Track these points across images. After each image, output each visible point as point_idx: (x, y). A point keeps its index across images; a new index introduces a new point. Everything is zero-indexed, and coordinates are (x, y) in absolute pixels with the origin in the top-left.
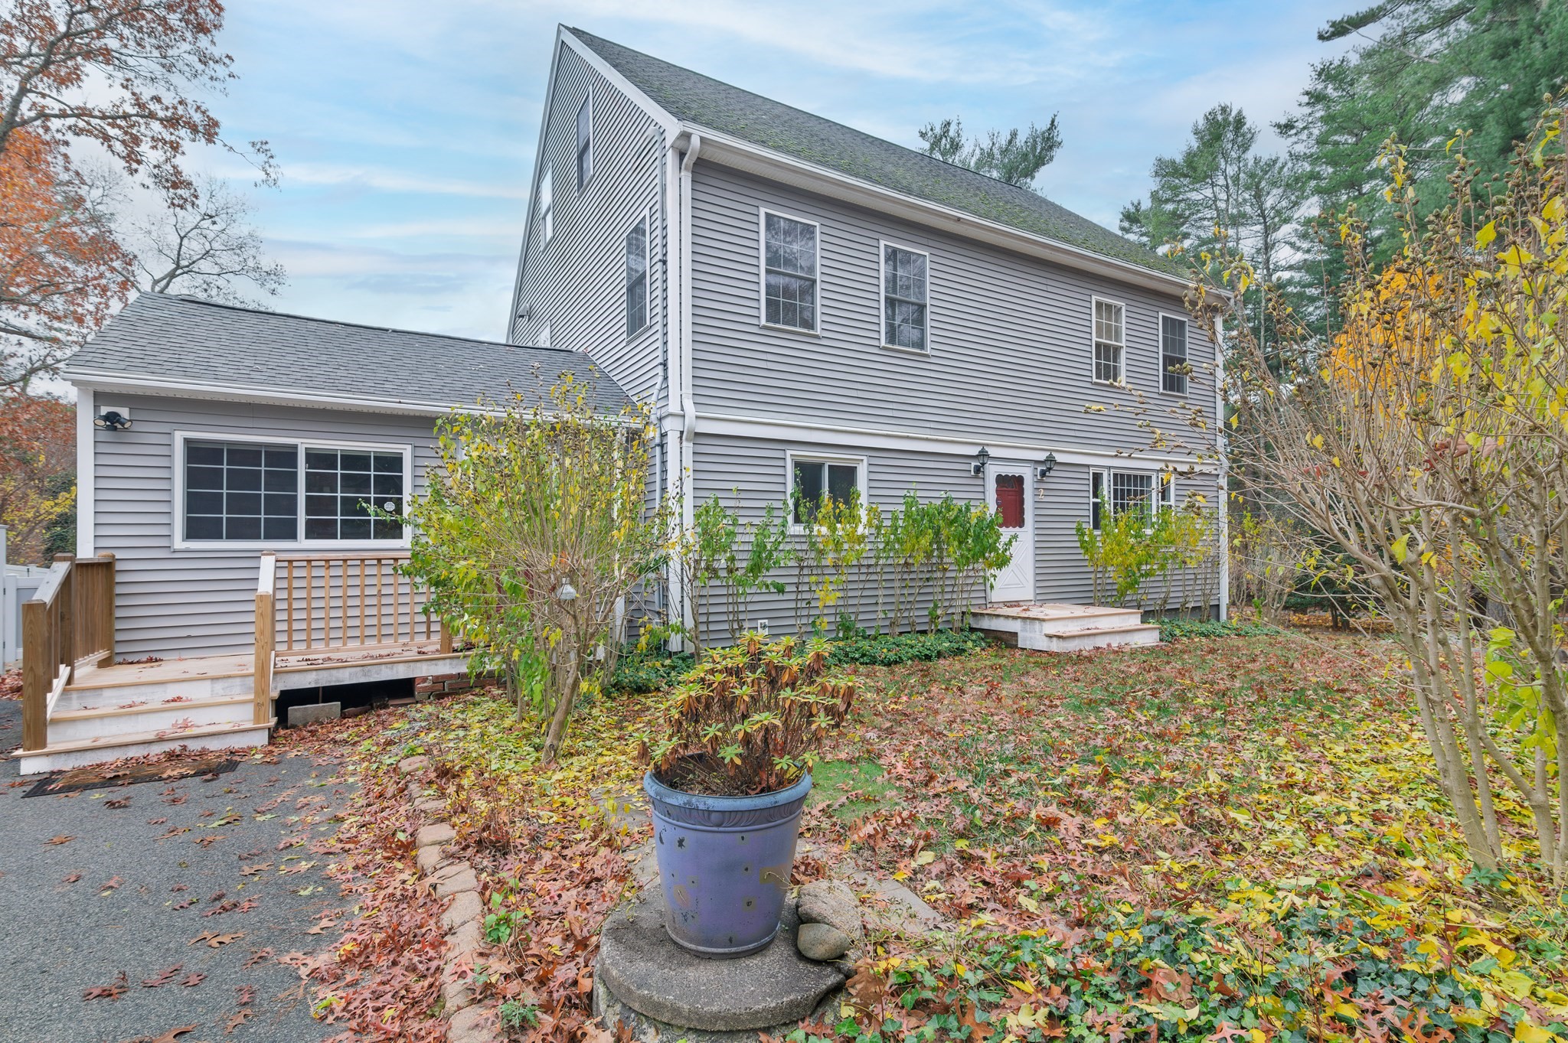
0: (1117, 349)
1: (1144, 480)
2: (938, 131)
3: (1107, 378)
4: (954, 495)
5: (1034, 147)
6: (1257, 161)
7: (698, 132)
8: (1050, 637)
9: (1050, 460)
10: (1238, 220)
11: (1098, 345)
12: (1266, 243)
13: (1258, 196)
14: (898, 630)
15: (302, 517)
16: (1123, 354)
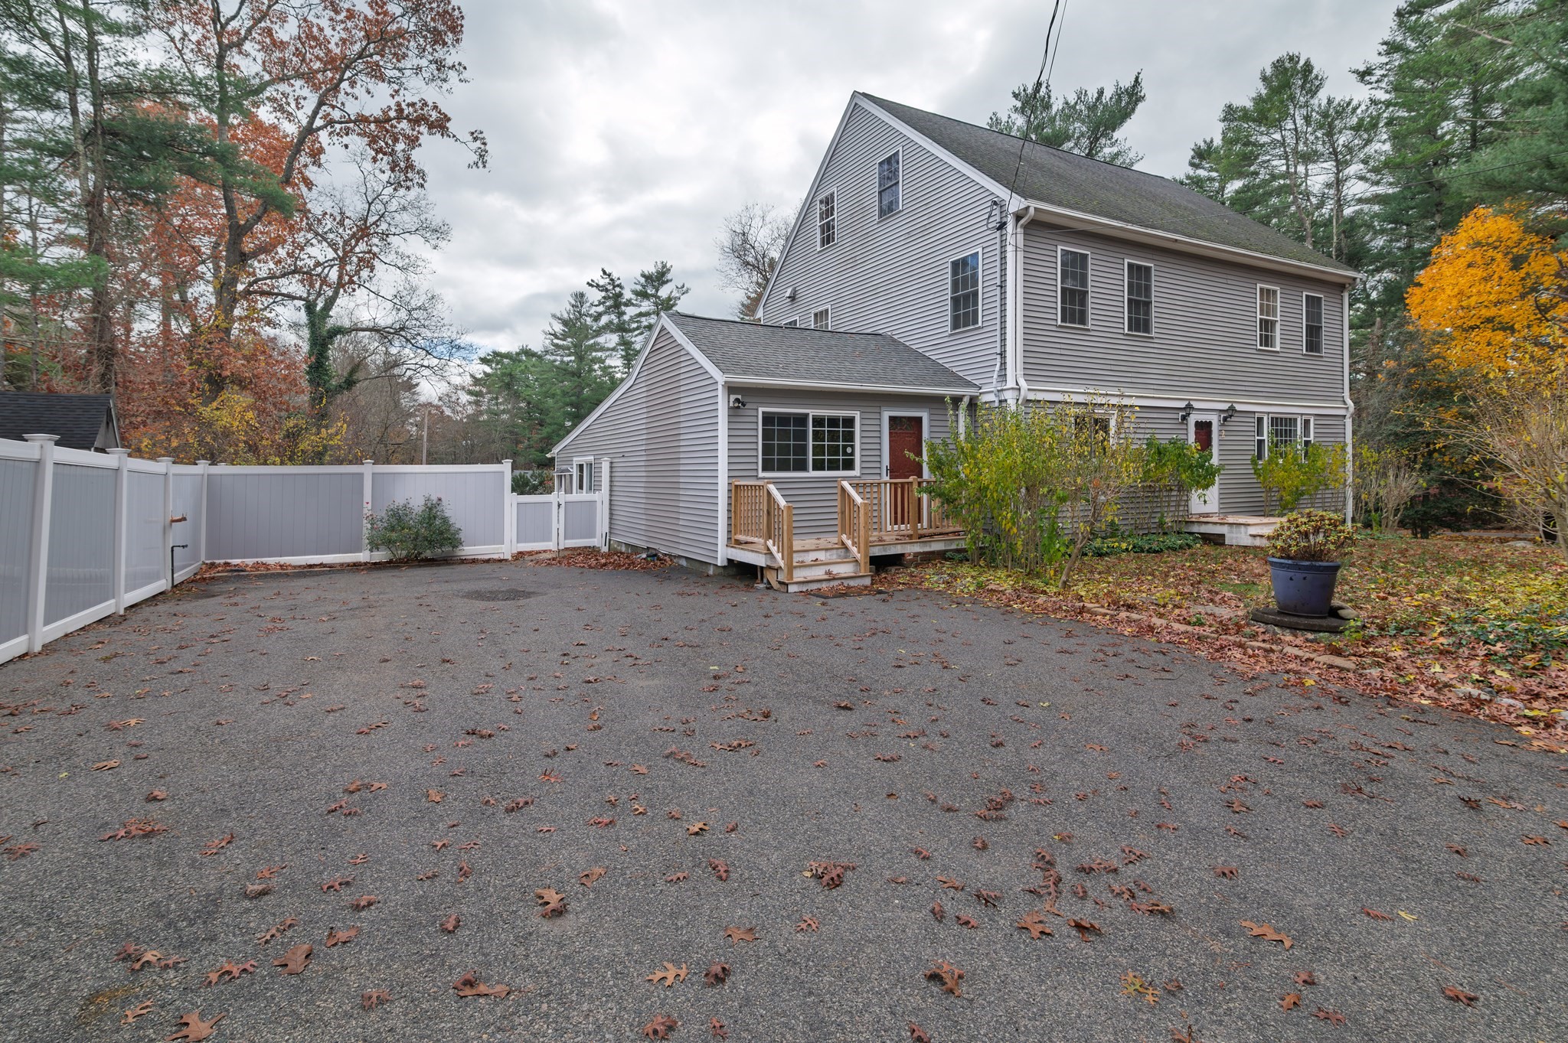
0: (1273, 323)
1: (1292, 422)
2: (1030, 91)
3: (1267, 345)
4: (1157, 436)
5: (1119, 100)
6: (1330, 101)
7: (1034, 204)
8: (1254, 536)
9: (1232, 409)
10: (1308, 158)
11: (1261, 320)
12: (1337, 179)
13: (1330, 134)
14: (1141, 533)
15: (810, 457)
16: (1278, 327)
